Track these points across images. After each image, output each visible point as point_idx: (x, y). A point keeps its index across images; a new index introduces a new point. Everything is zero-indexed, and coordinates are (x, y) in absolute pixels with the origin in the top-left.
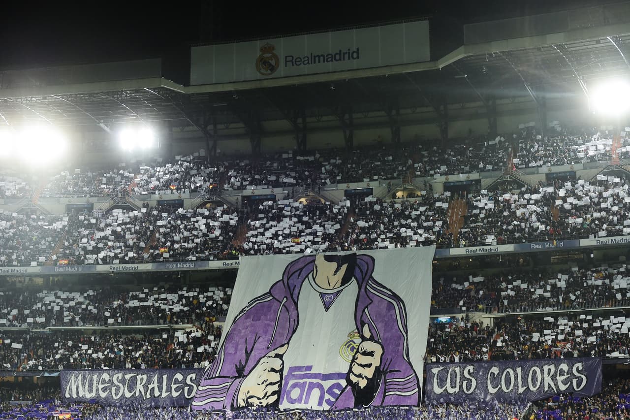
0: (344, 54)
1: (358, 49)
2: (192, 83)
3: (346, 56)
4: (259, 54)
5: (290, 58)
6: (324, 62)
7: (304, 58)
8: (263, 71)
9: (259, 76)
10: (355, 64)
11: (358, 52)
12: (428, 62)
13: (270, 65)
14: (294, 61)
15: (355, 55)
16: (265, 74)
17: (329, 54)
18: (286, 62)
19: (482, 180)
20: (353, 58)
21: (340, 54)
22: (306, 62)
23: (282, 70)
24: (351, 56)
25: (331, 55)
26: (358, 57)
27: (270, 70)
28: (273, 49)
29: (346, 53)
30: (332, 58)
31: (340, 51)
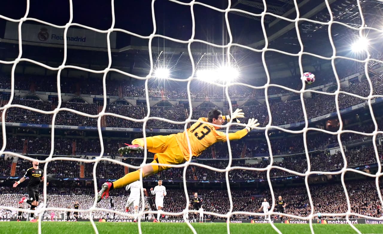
0: (79, 39)
1: (85, 38)
2: (5, 37)
3: (80, 40)
4: (40, 31)
5: (54, 36)
6: (70, 40)
7: (61, 37)
8: (41, 39)
9: (38, 40)
10: (83, 44)
11: (85, 39)
12: (114, 49)
13: (45, 37)
14: (56, 37)
15: (84, 40)
16: (41, 40)
17: (72, 38)
18: (52, 37)
19: (110, 99)
20: (83, 41)
21: (77, 38)
22: (61, 39)
23: (50, 40)
24: (82, 40)
25: (73, 38)
26: (85, 41)
27: (45, 39)
28: (47, 30)
29: (80, 38)
30: (73, 39)
31: (77, 37)
